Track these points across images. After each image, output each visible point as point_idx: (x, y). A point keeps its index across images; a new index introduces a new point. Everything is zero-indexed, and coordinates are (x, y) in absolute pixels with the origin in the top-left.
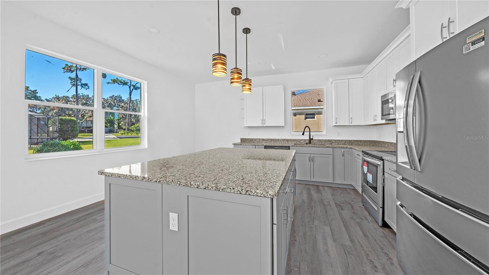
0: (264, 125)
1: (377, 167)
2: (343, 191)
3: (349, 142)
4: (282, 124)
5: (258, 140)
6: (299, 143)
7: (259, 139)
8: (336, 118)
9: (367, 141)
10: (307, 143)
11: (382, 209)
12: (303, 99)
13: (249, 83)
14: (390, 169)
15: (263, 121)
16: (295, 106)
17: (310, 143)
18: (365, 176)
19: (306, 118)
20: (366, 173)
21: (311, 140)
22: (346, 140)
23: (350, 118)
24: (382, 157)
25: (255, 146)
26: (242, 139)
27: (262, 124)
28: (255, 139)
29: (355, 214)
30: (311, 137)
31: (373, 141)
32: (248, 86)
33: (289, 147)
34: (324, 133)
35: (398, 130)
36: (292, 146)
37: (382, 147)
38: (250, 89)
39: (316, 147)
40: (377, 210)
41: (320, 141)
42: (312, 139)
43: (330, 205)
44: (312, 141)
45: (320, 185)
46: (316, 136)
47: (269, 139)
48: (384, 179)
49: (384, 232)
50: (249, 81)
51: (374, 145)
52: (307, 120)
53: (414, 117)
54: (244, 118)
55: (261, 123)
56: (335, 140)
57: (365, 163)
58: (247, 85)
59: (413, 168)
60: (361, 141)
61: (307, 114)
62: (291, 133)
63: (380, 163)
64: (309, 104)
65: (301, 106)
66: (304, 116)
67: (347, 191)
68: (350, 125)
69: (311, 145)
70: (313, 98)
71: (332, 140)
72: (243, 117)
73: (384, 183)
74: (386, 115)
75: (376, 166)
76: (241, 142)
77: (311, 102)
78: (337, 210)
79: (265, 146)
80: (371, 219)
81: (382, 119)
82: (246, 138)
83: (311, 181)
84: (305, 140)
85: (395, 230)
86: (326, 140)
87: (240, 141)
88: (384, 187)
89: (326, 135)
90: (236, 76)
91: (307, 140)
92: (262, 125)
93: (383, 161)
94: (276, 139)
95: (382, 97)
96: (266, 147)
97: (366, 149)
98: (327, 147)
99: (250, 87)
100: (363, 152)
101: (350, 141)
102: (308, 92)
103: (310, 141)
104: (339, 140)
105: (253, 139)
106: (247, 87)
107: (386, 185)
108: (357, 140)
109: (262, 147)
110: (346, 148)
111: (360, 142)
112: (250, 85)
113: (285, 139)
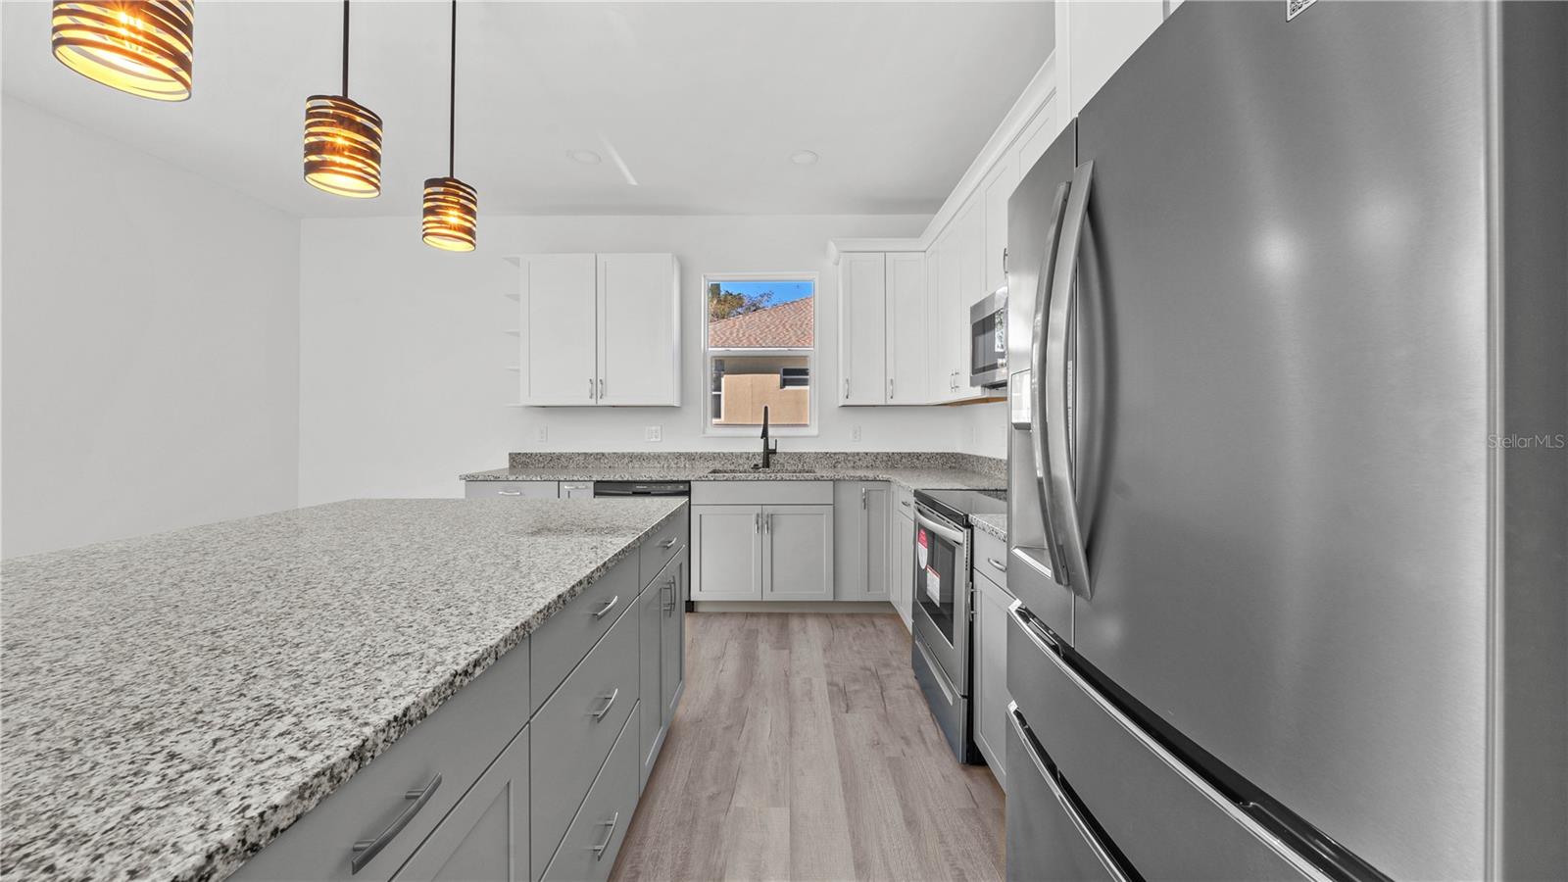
0: (601, 402)
1: (953, 550)
2: (864, 626)
3: (885, 458)
4: (673, 400)
5: (582, 458)
6: (732, 467)
7: (585, 454)
8: (847, 380)
9: (937, 454)
10: (756, 467)
11: (966, 700)
12: (777, 322)
13: (462, 201)
14: (989, 560)
15: (597, 385)
16: (751, 343)
17: (767, 464)
18: (920, 578)
19: (784, 383)
20: (923, 567)
21: (769, 453)
22: (878, 454)
23: (888, 382)
24: (967, 516)
25: (559, 481)
26: (514, 458)
27: (591, 397)
28: (570, 457)
29: (888, 722)
30: (771, 446)
31: (953, 455)
32: (456, 213)
33: (689, 482)
34: (813, 430)
35: (1014, 421)
36: (700, 480)
37: (974, 472)
38: (470, 232)
39: (782, 480)
40: (951, 703)
41: (800, 456)
42: (774, 452)
43: (809, 694)
44: (773, 459)
45: (792, 614)
46: (786, 441)
47: (623, 454)
48: (972, 593)
49: (971, 785)
50: (461, 193)
51: (954, 468)
52: (787, 388)
53: (1070, 363)
54: (518, 371)
55: (589, 394)
56: (846, 454)
57: (922, 532)
58: (451, 212)
59: (1065, 582)
60: (918, 456)
61: (787, 372)
62: (704, 433)
63: (958, 535)
64: (794, 339)
65: (770, 344)
66: (777, 378)
67: (875, 626)
68: (889, 403)
69: (768, 473)
70: (806, 322)
71: (835, 454)
72: (516, 368)
73: (972, 609)
74: (984, 369)
75: (950, 547)
76: (512, 466)
77: (799, 333)
78: (833, 713)
79: (598, 482)
80: (935, 736)
81: (973, 384)
82: (534, 451)
83: (762, 602)
84: (748, 456)
85: (1003, 783)
86: (818, 453)
87: (506, 465)
88: (971, 625)
89: (818, 436)
90: (341, 137)
91: (759, 454)
92: (592, 402)
93: (970, 530)
94: (649, 454)
95: (975, 309)
96: (603, 489)
97: (929, 483)
98: (815, 480)
99: (469, 225)
100: (917, 494)
101: (890, 456)
102: (792, 303)
103: (768, 458)
104: (858, 454)
105: (560, 456)
106: (453, 217)
107: (979, 616)
108: (909, 454)
109: (587, 488)
110: (875, 480)
111: (918, 459)
112: (471, 212)
113: (681, 454)
